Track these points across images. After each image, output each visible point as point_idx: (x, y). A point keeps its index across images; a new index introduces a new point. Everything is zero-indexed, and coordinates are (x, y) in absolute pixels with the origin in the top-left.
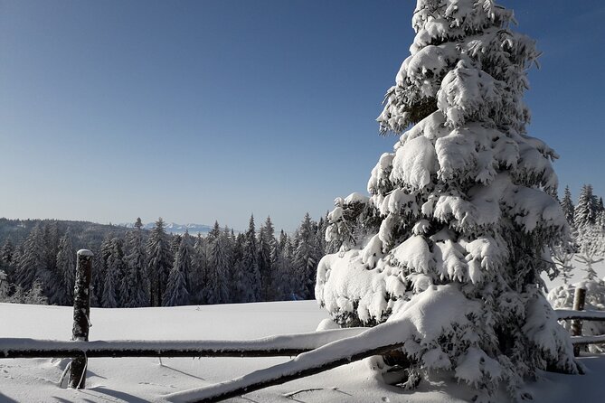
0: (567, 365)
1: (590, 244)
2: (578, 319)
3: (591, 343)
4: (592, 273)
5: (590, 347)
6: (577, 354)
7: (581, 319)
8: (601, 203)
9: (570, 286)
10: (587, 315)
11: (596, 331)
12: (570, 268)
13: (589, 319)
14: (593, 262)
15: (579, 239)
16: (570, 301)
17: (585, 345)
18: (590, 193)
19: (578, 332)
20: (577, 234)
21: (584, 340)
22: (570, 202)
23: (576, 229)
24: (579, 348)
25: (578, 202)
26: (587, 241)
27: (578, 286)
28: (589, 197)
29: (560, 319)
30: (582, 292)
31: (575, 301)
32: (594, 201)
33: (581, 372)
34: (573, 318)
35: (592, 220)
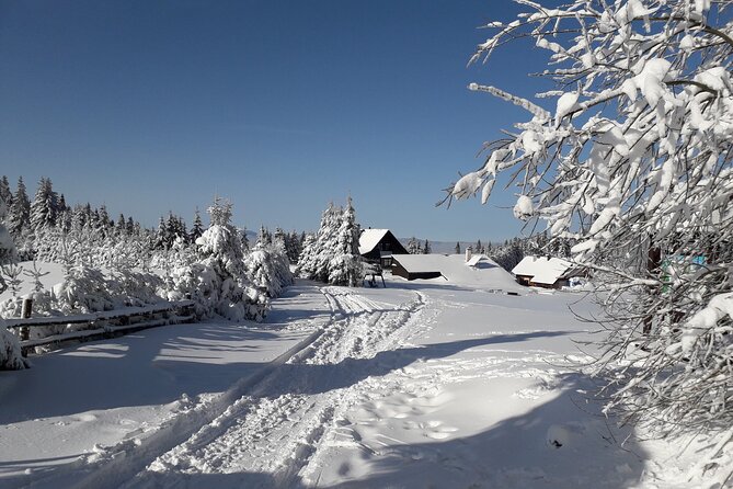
0: (15, 364)
1: (49, 249)
2: (26, 326)
3: (38, 345)
4: (39, 285)
5: (37, 349)
6: (24, 355)
7: (29, 325)
8: (63, 200)
9: (19, 298)
10: (34, 322)
11: (42, 335)
12: (19, 282)
13: (35, 325)
14: (40, 275)
15: (36, 244)
16: (19, 311)
17: (32, 348)
18: (49, 188)
19: (26, 337)
20: (34, 238)
21: (31, 343)
22: (25, 198)
23: (33, 231)
24: (26, 351)
25: (35, 199)
26: (45, 246)
27: (25, 297)
28: (48, 193)
29: (9, 327)
30: (29, 302)
31: (23, 310)
32: (54, 199)
33: (27, 367)
34: (21, 325)
35: (52, 222)
